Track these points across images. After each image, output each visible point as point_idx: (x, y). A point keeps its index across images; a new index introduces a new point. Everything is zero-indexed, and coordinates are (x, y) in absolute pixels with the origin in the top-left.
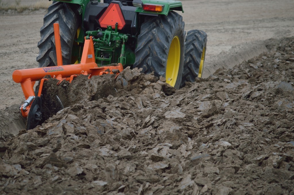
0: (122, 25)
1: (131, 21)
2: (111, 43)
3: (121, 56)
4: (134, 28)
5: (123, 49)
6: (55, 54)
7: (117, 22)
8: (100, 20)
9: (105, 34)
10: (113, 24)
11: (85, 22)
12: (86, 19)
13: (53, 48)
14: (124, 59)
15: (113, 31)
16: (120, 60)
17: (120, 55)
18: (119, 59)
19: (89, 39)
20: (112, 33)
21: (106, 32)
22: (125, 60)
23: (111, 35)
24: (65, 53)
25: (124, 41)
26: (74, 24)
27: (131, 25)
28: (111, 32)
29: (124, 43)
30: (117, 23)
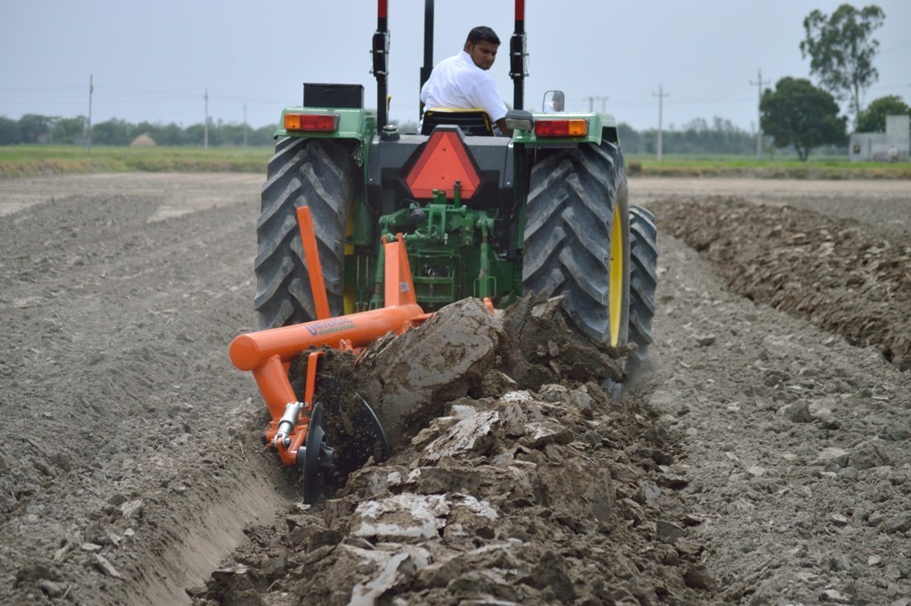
0: (470, 186)
1: (497, 173)
2: (449, 237)
3: (483, 275)
4: (507, 190)
5: (484, 255)
6: (307, 287)
7: (458, 180)
8: (409, 180)
9: (431, 214)
10: (447, 186)
11: (372, 188)
12: (373, 179)
13: (299, 270)
14: (491, 281)
15: (449, 206)
16: (481, 284)
17: (479, 273)
18: (478, 282)
19: (396, 240)
20: (449, 210)
21: (433, 207)
22: (492, 284)
23: (447, 213)
24: (333, 279)
25: (485, 234)
26: (344, 199)
27: (498, 183)
28: (447, 208)
29: (485, 239)
30: (458, 183)
